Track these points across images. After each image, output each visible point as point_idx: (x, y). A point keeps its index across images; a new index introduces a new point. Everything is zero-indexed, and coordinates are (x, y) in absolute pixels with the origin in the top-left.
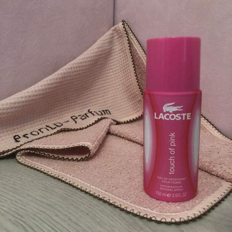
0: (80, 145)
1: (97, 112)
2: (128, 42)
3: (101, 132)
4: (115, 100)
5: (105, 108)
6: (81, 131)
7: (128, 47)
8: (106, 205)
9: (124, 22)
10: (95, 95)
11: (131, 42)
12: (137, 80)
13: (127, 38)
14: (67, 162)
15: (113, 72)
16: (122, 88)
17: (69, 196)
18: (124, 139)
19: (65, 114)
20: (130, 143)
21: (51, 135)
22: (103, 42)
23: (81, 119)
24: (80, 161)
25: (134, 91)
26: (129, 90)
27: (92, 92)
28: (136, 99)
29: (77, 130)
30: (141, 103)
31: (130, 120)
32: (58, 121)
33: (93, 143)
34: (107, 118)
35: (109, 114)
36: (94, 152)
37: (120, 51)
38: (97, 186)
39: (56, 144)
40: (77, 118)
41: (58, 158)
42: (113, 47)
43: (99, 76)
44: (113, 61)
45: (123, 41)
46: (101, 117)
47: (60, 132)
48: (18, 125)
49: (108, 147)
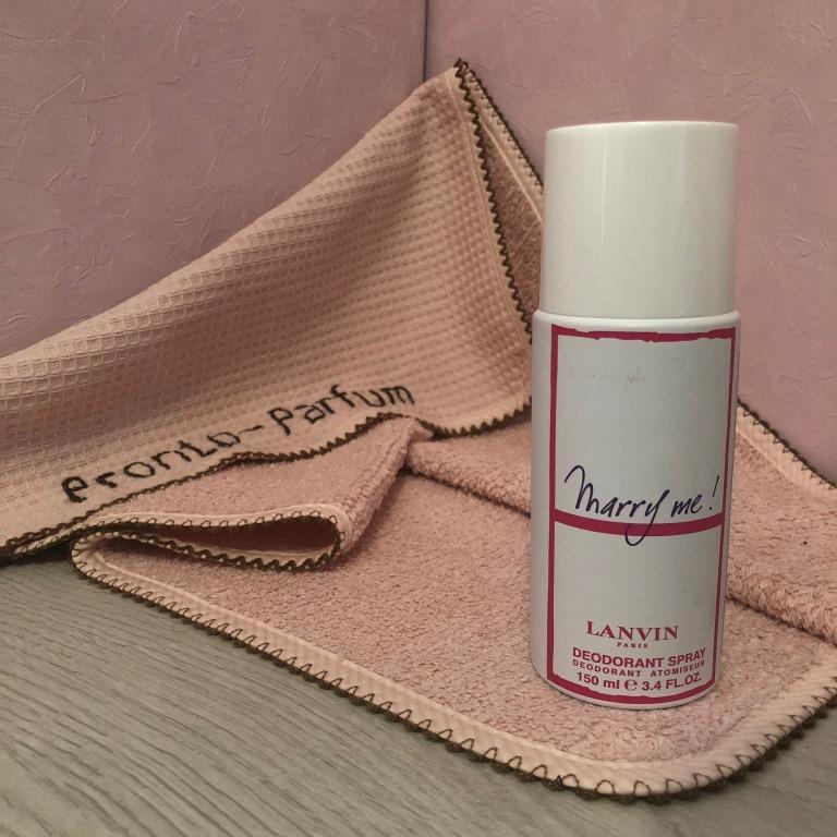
0: (305, 514)
1: (365, 396)
2: (477, 138)
3: (380, 467)
4: (428, 351)
5: (392, 380)
6: (305, 461)
7: (477, 158)
8: (398, 732)
9: (464, 67)
10: (357, 334)
11: (490, 140)
12: (509, 279)
13: (475, 126)
14: (255, 575)
15: (421, 248)
16: (455, 308)
17: (264, 697)
18: (460, 493)
19: (249, 400)
20: (484, 507)
21: (199, 476)
22: (388, 138)
23: (307, 421)
24: (301, 570)
25: (497, 318)
26: (481, 315)
27: (346, 320)
28: (506, 347)
29: (292, 458)
30: (522, 362)
31: (484, 424)
32: (223, 426)
33: (350, 507)
34: (401, 416)
35: (408, 403)
36: (354, 540)
37: (449, 172)
38: (366, 662)
39: (215, 510)
40: (290, 416)
41: (221, 560)
42: (422, 157)
43: (373, 263)
44: (422, 207)
45: (460, 137)
46: (379, 414)
47: (230, 466)
48: (78, 440)
49: (401, 520)
